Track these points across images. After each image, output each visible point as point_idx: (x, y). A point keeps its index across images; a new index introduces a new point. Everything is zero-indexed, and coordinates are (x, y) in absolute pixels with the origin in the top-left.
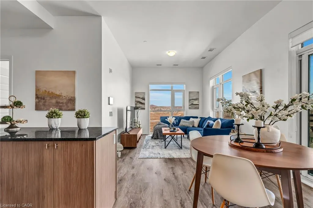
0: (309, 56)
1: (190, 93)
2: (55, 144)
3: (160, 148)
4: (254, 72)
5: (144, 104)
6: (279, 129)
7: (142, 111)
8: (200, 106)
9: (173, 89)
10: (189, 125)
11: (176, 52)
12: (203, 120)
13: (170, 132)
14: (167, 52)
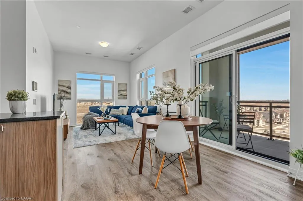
0: (200, 64)
1: (119, 84)
2: (2, 126)
3: (94, 136)
4: (171, 71)
5: (70, 93)
6: (189, 106)
7: (68, 101)
8: (128, 97)
9: (103, 79)
10: (119, 114)
11: (108, 44)
12: (131, 109)
13: (104, 119)
14: (100, 43)
